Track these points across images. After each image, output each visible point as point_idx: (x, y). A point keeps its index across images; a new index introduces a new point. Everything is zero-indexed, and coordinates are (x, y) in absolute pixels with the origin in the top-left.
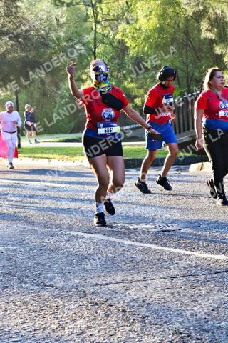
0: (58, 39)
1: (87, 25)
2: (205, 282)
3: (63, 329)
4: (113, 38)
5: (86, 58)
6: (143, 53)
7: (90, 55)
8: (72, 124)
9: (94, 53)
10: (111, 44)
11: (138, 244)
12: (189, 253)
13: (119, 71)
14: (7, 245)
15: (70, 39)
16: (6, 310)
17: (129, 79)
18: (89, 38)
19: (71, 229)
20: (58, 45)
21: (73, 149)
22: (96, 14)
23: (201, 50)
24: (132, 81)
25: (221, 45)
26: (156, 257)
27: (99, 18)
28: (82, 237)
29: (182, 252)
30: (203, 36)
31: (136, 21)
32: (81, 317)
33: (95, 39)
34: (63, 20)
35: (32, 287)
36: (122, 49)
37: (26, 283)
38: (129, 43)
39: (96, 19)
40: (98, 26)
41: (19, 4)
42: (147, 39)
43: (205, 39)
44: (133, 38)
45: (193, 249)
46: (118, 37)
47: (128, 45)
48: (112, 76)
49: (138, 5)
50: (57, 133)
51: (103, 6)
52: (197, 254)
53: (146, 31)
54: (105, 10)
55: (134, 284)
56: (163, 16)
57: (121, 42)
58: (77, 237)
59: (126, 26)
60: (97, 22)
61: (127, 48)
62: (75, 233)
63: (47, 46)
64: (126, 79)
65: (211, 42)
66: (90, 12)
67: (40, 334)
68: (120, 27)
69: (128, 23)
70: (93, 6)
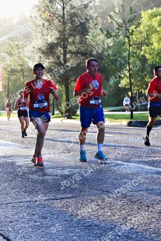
0: (108, 55)
1: (124, 47)
3: (114, 216)
4: (139, 54)
5: (124, 65)
6: (156, 62)
7: (126, 64)
8: (116, 102)
9: (129, 62)
10: (138, 57)
11: (155, 168)
13: (142, 72)
14: (81, 168)
15: (115, 55)
16: (82, 204)
17: (148, 77)
18: (126, 54)
19: (117, 160)
20: (109, 58)
21: (116, 115)
22: (129, 41)
24: (149, 78)
27: (131, 43)
28: (123, 165)
31: (152, 44)
32: (124, 209)
33: (129, 55)
34: (111, 44)
35: (96, 192)
36: (144, 60)
37: (92, 190)
38: (148, 56)
39: (129, 44)
40: (131, 48)
41: (87, 37)
42: (158, 54)
44: (150, 54)
46: (142, 53)
47: (147, 58)
48: (138, 75)
49: (153, 35)
50: (107, 107)
51: (133, 36)
53: (158, 50)
54: (135, 39)
55: (154, 191)
57: (143, 56)
58: (120, 164)
59: (147, 47)
60: (130, 46)
61: (147, 59)
62: (119, 162)
63: (102, 59)
64: (146, 76)
66: (126, 40)
67: (101, 218)
68: (143, 48)
69: (147, 45)
70: (128, 37)
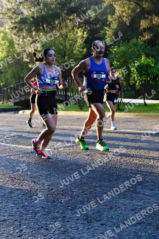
2: (23, 157)
12: (17, 146)
23: (24, 66)
25: (32, 64)
26: (4, 148)
29: (14, 146)
30: (24, 60)
43: (25, 61)
45: (19, 144)
52: (20, 146)
56: (8, 52)
65: (28, 63)
